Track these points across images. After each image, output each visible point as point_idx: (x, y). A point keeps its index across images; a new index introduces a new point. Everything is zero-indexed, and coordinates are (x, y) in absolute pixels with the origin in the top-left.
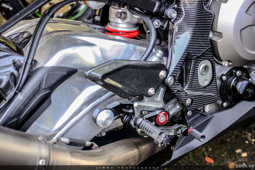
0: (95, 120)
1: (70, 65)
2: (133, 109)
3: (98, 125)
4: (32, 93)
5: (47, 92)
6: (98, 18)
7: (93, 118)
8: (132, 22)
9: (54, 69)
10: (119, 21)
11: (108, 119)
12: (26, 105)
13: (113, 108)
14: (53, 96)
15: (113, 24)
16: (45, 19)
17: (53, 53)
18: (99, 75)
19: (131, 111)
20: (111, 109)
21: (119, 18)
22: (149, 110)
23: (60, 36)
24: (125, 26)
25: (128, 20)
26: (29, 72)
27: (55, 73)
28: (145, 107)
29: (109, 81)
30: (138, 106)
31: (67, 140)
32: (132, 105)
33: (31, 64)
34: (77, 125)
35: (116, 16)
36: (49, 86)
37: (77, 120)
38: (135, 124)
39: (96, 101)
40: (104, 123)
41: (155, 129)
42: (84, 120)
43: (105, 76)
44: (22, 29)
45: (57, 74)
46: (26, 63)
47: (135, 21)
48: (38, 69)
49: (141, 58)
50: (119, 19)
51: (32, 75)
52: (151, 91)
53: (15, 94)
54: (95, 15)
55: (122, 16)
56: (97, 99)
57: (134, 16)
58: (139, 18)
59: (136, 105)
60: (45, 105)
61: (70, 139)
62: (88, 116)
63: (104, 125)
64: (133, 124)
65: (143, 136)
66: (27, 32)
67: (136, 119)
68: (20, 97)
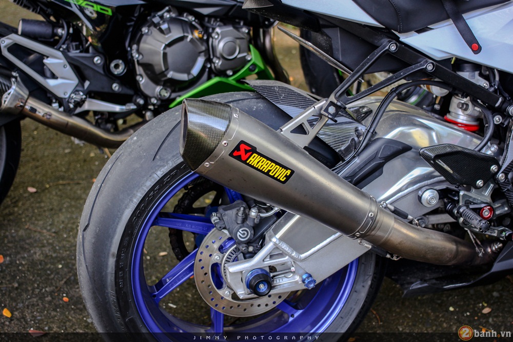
0: (420, 198)
1: (407, 142)
2: (459, 197)
3: (422, 203)
4: (368, 159)
5: (381, 161)
6: (437, 107)
7: (418, 196)
8: (473, 114)
9: (391, 142)
10: (460, 112)
11: (432, 198)
12: (361, 169)
13: (439, 190)
14: (386, 167)
15: (453, 114)
16: (392, 95)
17: (393, 128)
18: (432, 155)
19: (456, 198)
20: (437, 191)
21: (460, 108)
22: (474, 202)
23: (400, 114)
24: (465, 118)
25: (469, 112)
26: (370, 140)
27: (391, 145)
28: (471, 197)
29: (440, 162)
30: (464, 195)
31: (392, 208)
32: (458, 193)
33: (372, 133)
34: (402, 200)
35: (458, 106)
36: (384, 156)
37: (403, 195)
38: (458, 212)
39: (424, 182)
40: (429, 203)
41: (477, 217)
42: (409, 197)
43: (438, 157)
44: (360, 104)
45: (393, 147)
46: (368, 131)
47: (476, 114)
48: (378, 139)
49: (475, 148)
50: (460, 110)
51: (371, 144)
52: (480, 183)
53: (354, 157)
54: (435, 104)
55: (464, 107)
56: (425, 181)
57: (476, 108)
58: (480, 110)
59: (461, 193)
60: (376, 173)
61: (395, 207)
62: (413, 195)
63: (429, 204)
64: (456, 212)
65: (463, 228)
66: (367, 107)
67: (460, 207)
68: (357, 161)
